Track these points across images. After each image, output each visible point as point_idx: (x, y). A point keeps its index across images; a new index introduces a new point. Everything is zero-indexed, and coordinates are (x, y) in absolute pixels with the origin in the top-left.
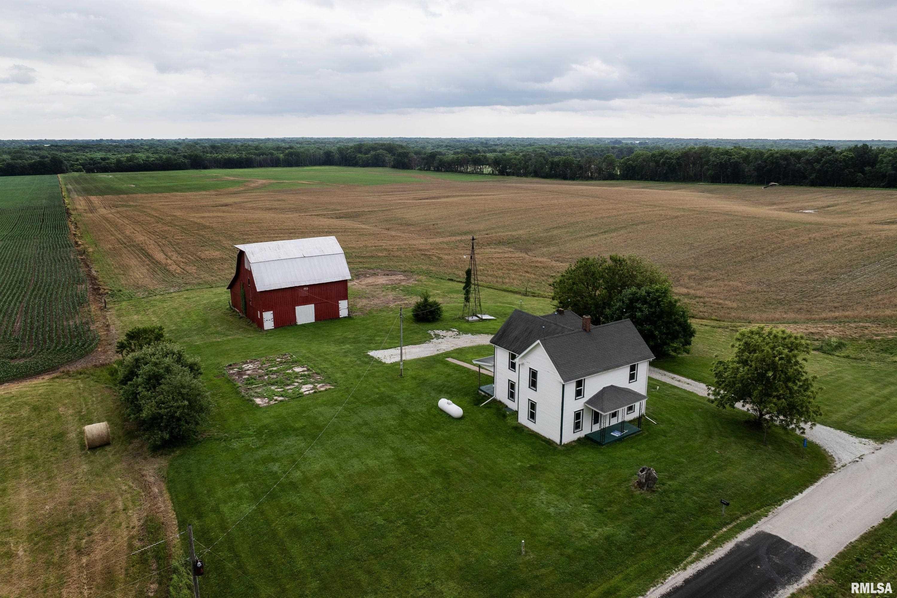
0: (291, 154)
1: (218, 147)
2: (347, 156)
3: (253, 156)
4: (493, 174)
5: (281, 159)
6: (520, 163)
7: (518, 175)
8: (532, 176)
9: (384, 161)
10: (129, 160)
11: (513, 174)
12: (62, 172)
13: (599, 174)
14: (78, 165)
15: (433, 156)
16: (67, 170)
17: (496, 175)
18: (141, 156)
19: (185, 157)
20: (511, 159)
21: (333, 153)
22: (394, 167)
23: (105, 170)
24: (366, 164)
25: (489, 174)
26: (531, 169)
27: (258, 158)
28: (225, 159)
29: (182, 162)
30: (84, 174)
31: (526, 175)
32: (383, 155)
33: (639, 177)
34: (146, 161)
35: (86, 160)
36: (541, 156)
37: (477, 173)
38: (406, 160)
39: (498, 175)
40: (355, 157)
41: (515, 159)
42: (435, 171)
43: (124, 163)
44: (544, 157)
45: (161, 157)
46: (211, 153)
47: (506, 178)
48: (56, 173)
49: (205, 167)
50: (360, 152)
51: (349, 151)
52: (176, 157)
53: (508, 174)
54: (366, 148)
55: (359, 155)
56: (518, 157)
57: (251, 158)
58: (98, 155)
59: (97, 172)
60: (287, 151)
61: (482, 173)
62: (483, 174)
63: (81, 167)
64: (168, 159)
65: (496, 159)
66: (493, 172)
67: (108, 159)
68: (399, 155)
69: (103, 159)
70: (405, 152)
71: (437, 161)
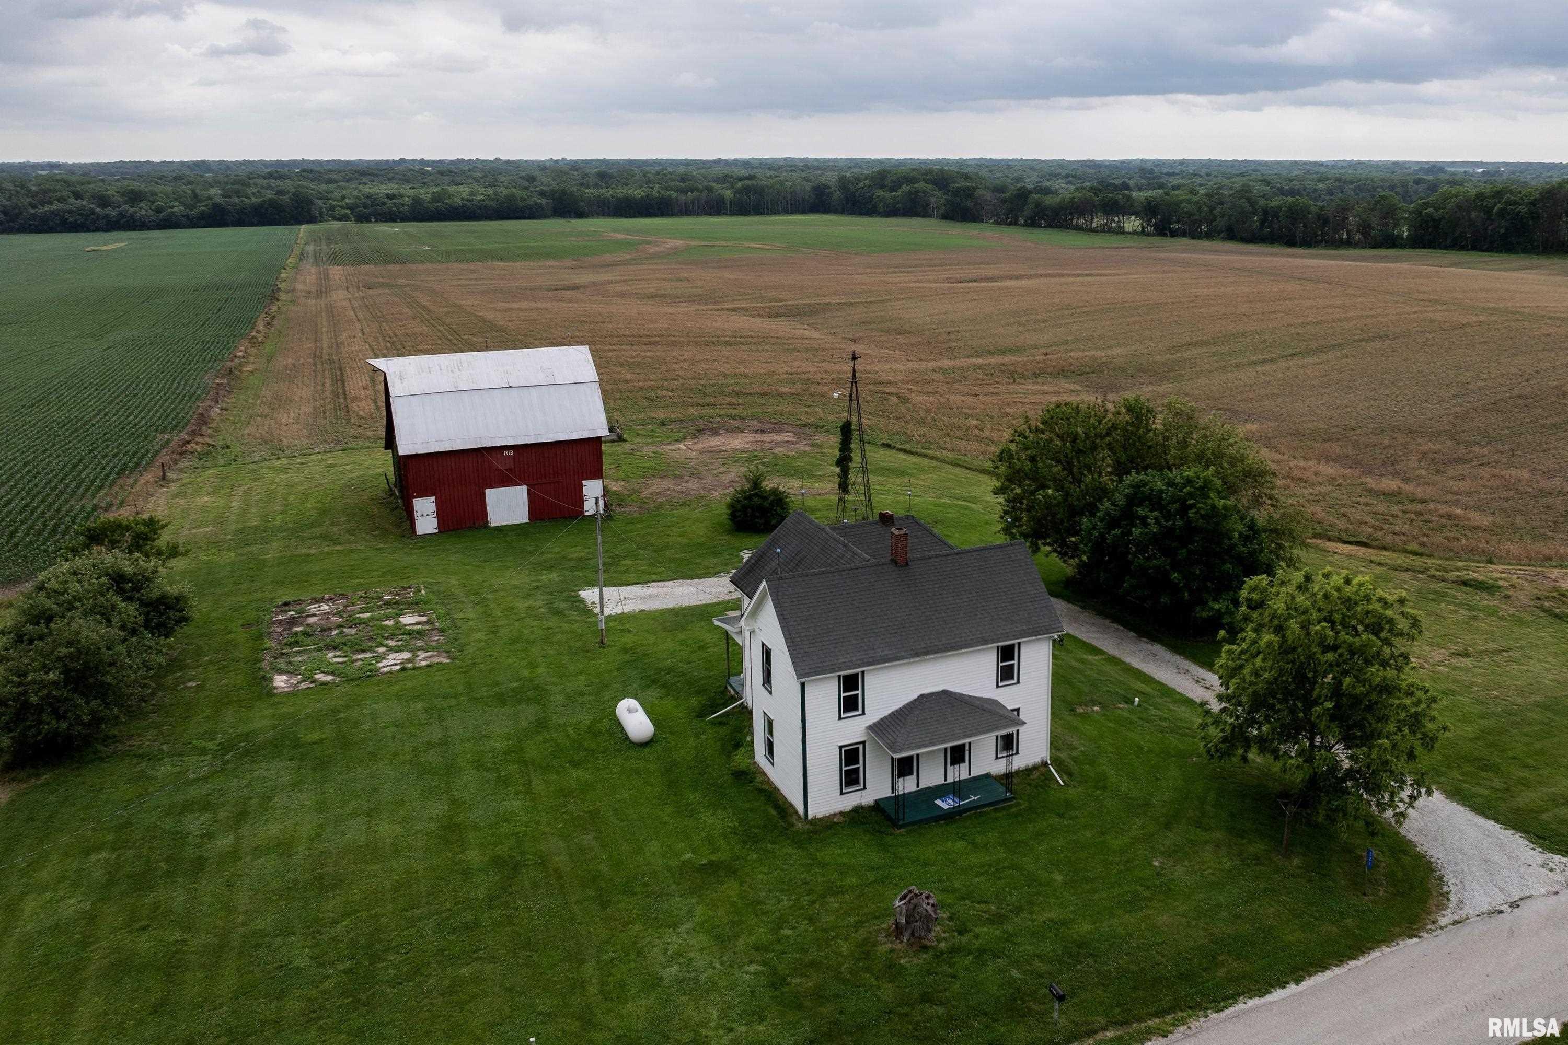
0: (747, 189)
1: (611, 177)
2: (857, 194)
3: (674, 194)
4: (1143, 233)
5: (727, 200)
6: (1199, 209)
7: (1193, 234)
8: (1223, 239)
9: (927, 205)
10: (436, 198)
11: (1184, 234)
12: (312, 220)
13: (1366, 235)
14: (342, 207)
15: (1023, 195)
16: (321, 216)
17: (1148, 235)
18: (460, 193)
19: (542, 194)
20: (1182, 201)
21: (829, 187)
22: (945, 217)
23: (390, 217)
24: (892, 212)
25: (1135, 233)
26: (1221, 223)
27: (683, 198)
28: (618, 199)
29: (536, 204)
30: (351, 226)
31: (1209, 236)
32: (924, 192)
33: (1448, 242)
34: (468, 200)
35: (357, 197)
36: (1243, 196)
37: (1110, 231)
38: (969, 204)
39: (1154, 235)
40: (871, 198)
41: (1189, 201)
42: (1026, 225)
43: (426, 205)
44: (1248, 199)
45: (496, 194)
46: (596, 186)
47: (1168, 241)
48: (300, 223)
49: (581, 215)
50: (882, 187)
51: (861, 185)
52: (524, 194)
53: (1174, 234)
54: (894, 178)
55: (880, 193)
56: (1195, 199)
57: (670, 196)
58: (382, 189)
59: (376, 221)
60: (740, 184)
61: (1121, 231)
62: (1123, 233)
63: (348, 211)
64: (511, 198)
65: (1149, 203)
66: (1143, 228)
67: (401, 196)
68: (957, 192)
69: (390, 197)
70: (968, 188)
71: (1031, 206)
